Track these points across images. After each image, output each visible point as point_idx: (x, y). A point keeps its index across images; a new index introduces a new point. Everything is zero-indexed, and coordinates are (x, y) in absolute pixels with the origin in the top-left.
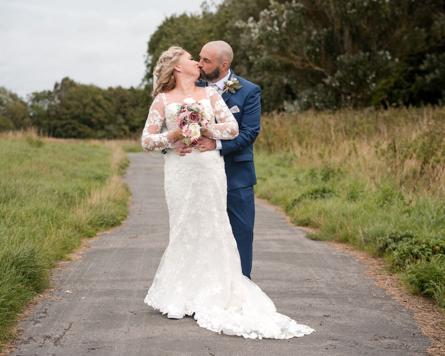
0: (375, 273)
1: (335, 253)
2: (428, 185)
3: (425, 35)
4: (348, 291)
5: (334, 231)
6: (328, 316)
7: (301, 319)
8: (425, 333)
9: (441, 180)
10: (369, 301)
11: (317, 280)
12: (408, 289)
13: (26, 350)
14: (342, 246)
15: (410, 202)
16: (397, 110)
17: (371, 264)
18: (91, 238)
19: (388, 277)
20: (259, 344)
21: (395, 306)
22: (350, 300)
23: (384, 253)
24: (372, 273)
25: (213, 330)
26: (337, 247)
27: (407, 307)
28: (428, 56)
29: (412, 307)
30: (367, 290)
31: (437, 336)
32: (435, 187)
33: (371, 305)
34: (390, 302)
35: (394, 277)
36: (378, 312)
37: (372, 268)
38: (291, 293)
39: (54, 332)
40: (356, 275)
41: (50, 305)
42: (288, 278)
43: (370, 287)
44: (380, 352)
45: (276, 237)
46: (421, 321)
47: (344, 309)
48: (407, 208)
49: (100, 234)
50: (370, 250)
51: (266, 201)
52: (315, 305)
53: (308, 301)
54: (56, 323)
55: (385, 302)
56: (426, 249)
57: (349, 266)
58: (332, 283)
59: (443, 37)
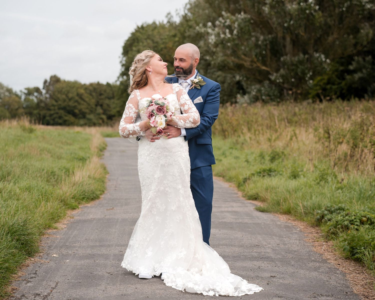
0: (313, 240)
1: (279, 223)
2: (358, 166)
3: (353, 41)
5: (278, 204)
6: (274, 276)
7: (251, 279)
8: (356, 292)
9: (368, 162)
10: (309, 264)
11: (265, 246)
12: (341, 254)
14: (286, 217)
15: (343, 180)
16: (330, 103)
17: (310, 232)
18: (74, 210)
19: (324, 244)
21: (330, 268)
22: (293, 263)
23: (321, 223)
24: (311, 240)
25: (177, 289)
26: (281, 218)
27: (341, 269)
28: (356, 58)
29: (345, 269)
30: (307, 255)
31: (366, 294)
32: (363, 167)
33: (310, 267)
34: (327, 265)
35: (329, 244)
36: (316, 273)
37: (311, 236)
38: (243, 257)
39: (43, 290)
40: (297, 242)
41: (39, 267)
42: (240, 244)
43: (309, 252)
45: (230, 209)
46: (352, 282)
47: (287, 271)
48: (339, 185)
49: (82, 206)
50: (309, 221)
51: (221, 178)
52: (263, 267)
53: (257, 263)
54: (44, 283)
55: (322, 265)
56: (355, 220)
57: (291, 234)
58: (277, 248)
59: (368, 43)
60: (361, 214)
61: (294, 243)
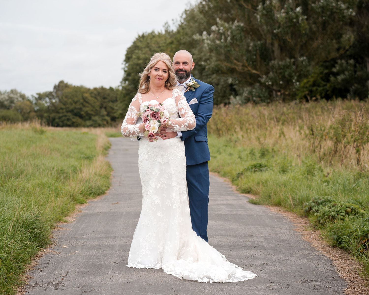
0: (303, 230)
1: (271, 214)
2: (342, 161)
3: (336, 46)
4: (282, 244)
5: (270, 197)
6: (267, 264)
7: (246, 266)
8: (342, 277)
9: (352, 157)
10: (299, 252)
11: (258, 236)
12: (328, 242)
13: (33, 293)
14: (276, 209)
15: (328, 174)
16: (316, 103)
17: (299, 223)
18: (82, 205)
19: (312, 233)
20: (213, 286)
21: (318, 256)
22: (284, 251)
23: (309, 214)
24: (300, 230)
26: (272, 210)
27: (328, 256)
28: (339, 61)
29: (332, 256)
30: (297, 243)
31: (352, 279)
32: (347, 162)
33: (300, 255)
34: (315, 252)
35: (317, 233)
36: (306, 260)
37: (300, 226)
38: (237, 246)
39: (55, 279)
40: (288, 231)
41: (51, 257)
42: (235, 234)
43: (299, 240)
44: (308, 292)
45: (225, 202)
46: (339, 268)
47: (279, 258)
48: (326, 179)
49: (89, 201)
50: (298, 212)
51: (217, 174)
52: (256, 255)
53: (251, 252)
54: (56, 272)
55: (311, 252)
56: (341, 211)
57: (282, 224)
58: (269, 238)
59: (350, 47)
60: (346, 205)
61: (284, 233)
